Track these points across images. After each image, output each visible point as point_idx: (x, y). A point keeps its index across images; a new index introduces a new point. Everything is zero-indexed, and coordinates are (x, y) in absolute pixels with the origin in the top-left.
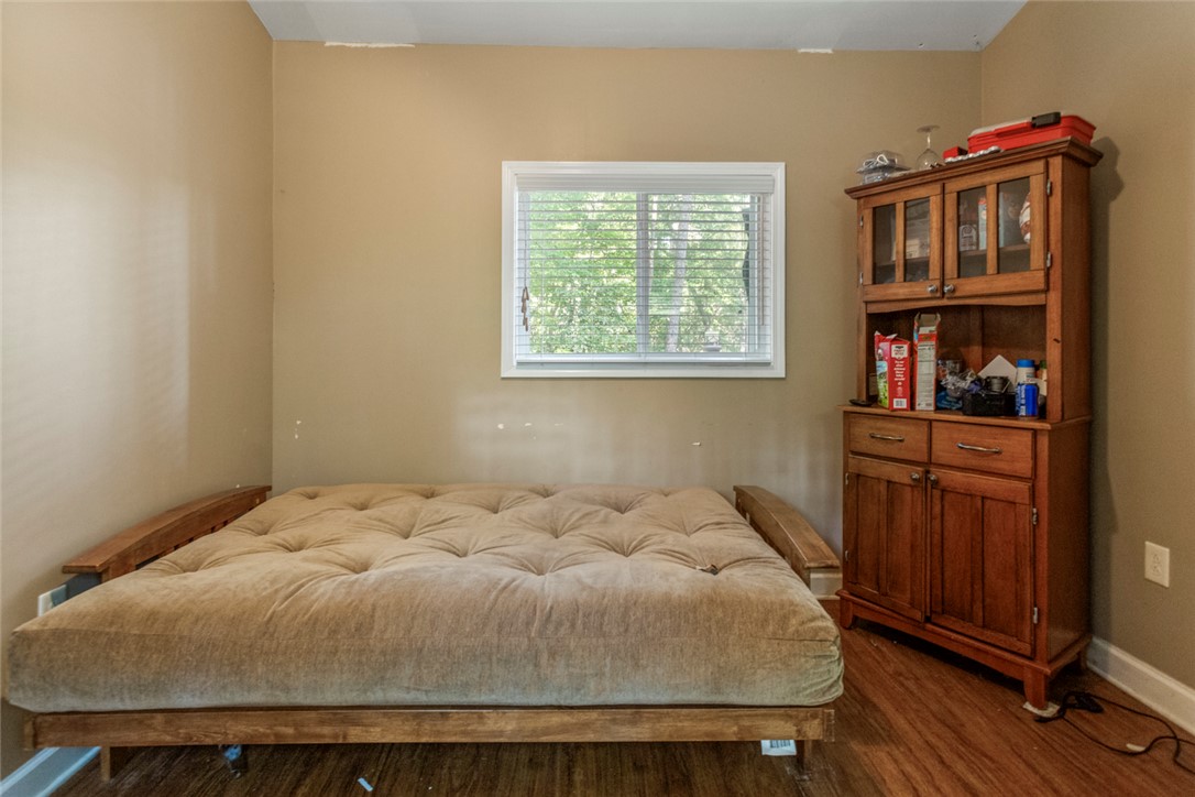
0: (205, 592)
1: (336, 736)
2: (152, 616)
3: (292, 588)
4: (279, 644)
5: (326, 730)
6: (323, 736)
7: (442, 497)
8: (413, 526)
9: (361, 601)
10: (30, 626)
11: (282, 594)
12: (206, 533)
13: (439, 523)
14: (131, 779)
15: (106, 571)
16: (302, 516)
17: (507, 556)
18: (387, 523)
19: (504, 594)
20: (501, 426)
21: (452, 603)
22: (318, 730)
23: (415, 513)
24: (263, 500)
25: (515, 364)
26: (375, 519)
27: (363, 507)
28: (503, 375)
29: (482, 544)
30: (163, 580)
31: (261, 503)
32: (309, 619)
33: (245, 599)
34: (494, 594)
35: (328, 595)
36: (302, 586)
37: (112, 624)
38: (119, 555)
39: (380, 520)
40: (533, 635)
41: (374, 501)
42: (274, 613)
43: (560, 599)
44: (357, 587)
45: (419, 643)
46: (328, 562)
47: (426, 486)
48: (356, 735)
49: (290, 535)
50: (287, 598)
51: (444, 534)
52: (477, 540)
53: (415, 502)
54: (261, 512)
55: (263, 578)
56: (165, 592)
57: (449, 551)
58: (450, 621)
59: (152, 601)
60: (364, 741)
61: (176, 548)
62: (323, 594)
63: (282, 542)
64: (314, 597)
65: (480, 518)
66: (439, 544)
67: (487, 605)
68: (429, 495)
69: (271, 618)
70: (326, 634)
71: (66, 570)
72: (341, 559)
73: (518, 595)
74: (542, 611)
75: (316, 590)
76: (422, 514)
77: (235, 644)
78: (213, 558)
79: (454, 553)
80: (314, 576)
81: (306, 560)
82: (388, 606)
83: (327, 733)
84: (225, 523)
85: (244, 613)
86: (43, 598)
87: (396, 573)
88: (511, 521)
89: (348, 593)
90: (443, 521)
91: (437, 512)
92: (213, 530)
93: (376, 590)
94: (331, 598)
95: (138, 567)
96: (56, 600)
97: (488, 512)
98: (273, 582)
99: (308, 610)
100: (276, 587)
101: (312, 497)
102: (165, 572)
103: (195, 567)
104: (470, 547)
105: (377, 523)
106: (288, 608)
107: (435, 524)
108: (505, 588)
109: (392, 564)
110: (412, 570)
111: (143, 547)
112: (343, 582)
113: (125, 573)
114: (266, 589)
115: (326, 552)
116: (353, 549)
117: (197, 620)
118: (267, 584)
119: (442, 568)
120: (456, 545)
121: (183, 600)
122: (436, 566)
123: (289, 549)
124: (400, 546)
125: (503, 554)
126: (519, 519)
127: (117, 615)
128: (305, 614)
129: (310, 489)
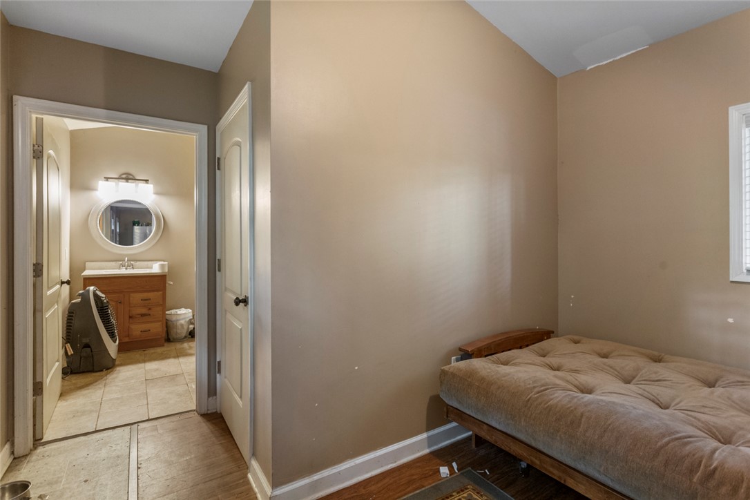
0: (505, 376)
1: (560, 477)
2: (483, 379)
3: (542, 388)
4: (532, 414)
5: (555, 472)
6: (554, 474)
7: (664, 364)
8: (634, 378)
9: (575, 409)
10: (446, 368)
11: (536, 390)
12: (517, 348)
13: (654, 381)
14: (482, 452)
15: (473, 354)
16: (565, 352)
17: (699, 420)
18: (616, 370)
19: (676, 443)
20: (730, 320)
21: (633, 433)
22: (551, 469)
23: (638, 369)
24: (549, 337)
25: (745, 271)
26: (608, 366)
27: (605, 356)
28: (731, 279)
29: (682, 405)
30: (490, 365)
31: (547, 339)
32: (547, 407)
33: (519, 386)
34: (666, 439)
35: (559, 399)
36: (548, 389)
37: (469, 377)
38: (478, 349)
39: (611, 367)
40: (695, 480)
41: (613, 354)
42: (530, 397)
43: (726, 466)
44: (575, 400)
45: (607, 447)
46: (568, 381)
47: (656, 353)
48: (570, 483)
49: (553, 361)
50: (538, 392)
51: (655, 390)
52: (680, 402)
53: (641, 362)
54: (545, 344)
55: (530, 378)
56: (489, 371)
57: (653, 401)
58: (629, 443)
59: (483, 373)
60: (574, 489)
61: (503, 352)
62: (557, 397)
63: (549, 363)
64: (552, 397)
65: (690, 387)
66: (646, 394)
67: (659, 444)
68: (658, 360)
69: (529, 400)
70: (554, 419)
71: (460, 349)
72: (576, 382)
73: (688, 448)
74: (706, 467)
75: (554, 394)
76: (643, 371)
77: (513, 406)
78: (514, 362)
79: (657, 404)
80: (556, 386)
81: (556, 376)
82: (591, 418)
83: (556, 474)
84: (527, 346)
85: (518, 392)
86: (453, 358)
87: (602, 400)
88: (719, 397)
89: (570, 402)
90: (657, 381)
91: (656, 373)
92: (521, 348)
93: (586, 406)
94: (560, 401)
95: (486, 356)
96: (457, 360)
97: (700, 384)
98: (534, 382)
99: (547, 403)
100: (535, 385)
101: (576, 342)
102: (494, 362)
103: (505, 363)
104: (673, 404)
105: (608, 368)
106: (538, 397)
107: (650, 381)
108: (680, 438)
109: (606, 396)
110: (614, 403)
111: (488, 348)
112: (569, 395)
113: (481, 357)
114: (529, 384)
115: (569, 377)
116: (584, 379)
117: (499, 388)
118: (531, 382)
119: (634, 408)
120: (661, 400)
121: (494, 377)
122: (631, 406)
123: (553, 369)
124: (619, 386)
125: (695, 418)
126: (729, 398)
127: (471, 374)
128: (545, 404)
129: (576, 338)
